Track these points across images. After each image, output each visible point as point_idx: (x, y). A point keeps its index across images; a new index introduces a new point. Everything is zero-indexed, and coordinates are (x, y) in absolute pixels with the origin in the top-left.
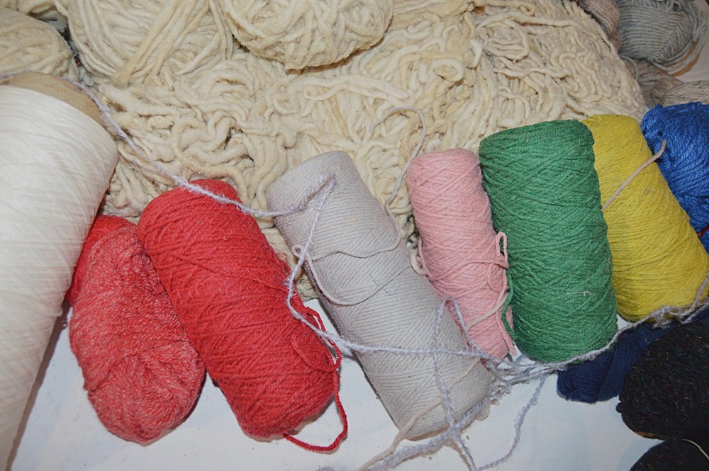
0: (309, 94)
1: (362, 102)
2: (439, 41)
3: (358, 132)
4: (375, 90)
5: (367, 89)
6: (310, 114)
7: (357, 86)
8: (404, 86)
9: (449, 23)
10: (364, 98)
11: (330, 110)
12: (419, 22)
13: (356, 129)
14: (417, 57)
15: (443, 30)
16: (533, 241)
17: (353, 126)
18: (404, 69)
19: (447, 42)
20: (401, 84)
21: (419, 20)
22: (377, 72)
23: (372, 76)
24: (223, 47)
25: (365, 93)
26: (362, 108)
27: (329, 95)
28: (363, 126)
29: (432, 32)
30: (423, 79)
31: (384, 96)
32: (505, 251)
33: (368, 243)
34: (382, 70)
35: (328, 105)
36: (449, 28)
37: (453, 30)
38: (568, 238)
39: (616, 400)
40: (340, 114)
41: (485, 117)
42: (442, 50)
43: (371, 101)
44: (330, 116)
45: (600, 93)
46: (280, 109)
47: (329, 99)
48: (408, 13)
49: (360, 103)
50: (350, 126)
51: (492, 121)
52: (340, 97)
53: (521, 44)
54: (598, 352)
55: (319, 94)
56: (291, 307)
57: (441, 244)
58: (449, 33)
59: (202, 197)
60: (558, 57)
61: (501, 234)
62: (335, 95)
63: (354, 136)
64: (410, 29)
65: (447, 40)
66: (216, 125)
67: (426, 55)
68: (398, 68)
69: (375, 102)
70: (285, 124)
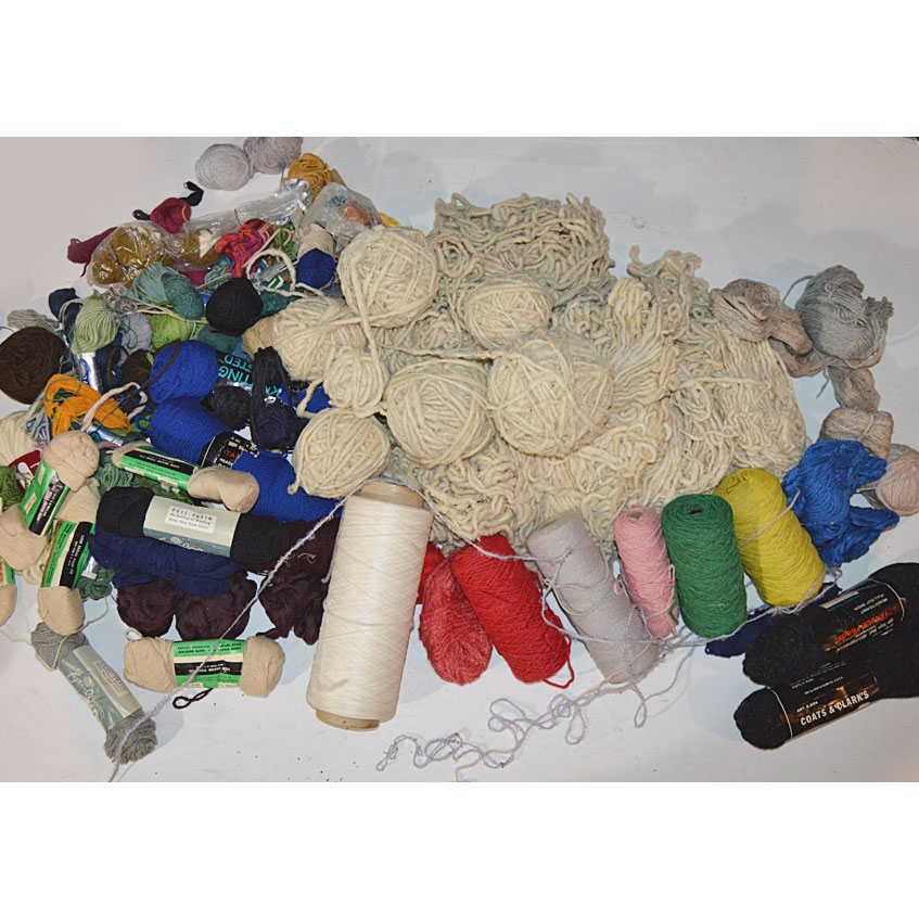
1: (587, 464)
2: (642, 426)
3: (583, 484)
4: (596, 456)
5: (591, 455)
8: (616, 453)
9: (650, 410)
10: (587, 460)
12: (628, 409)
13: (583, 482)
14: (626, 435)
15: (645, 416)
17: (580, 481)
18: (617, 442)
20: (614, 452)
21: (629, 407)
22: (598, 443)
23: (594, 446)
25: (589, 457)
26: (586, 468)
28: (587, 480)
29: (638, 416)
30: (629, 453)
31: (602, 460)
32: (673, 576)
34: (601, 441)
36: (649, 415)
37: (653, 415)
39: (743, 657)
41: (670, 479)
42: (643, 433)
43: (593, 463)
44: (564, 476)
45: (762, 444)
46: (532, 479)
48: (621, 401)
50: (578, 481)
51: (675, 481)
53: (705, 409)
54: (727, 636)
56: (545, 618)
58: (650, 418)
60: (733, 417)
61: (672, 566)
63: (581, 488)
64: (622, 414)
65: (648, 427)
66: (496, 505)
67: (632, 434)
68: (612, 440)
69: (596, 463)
70: (536, 489)
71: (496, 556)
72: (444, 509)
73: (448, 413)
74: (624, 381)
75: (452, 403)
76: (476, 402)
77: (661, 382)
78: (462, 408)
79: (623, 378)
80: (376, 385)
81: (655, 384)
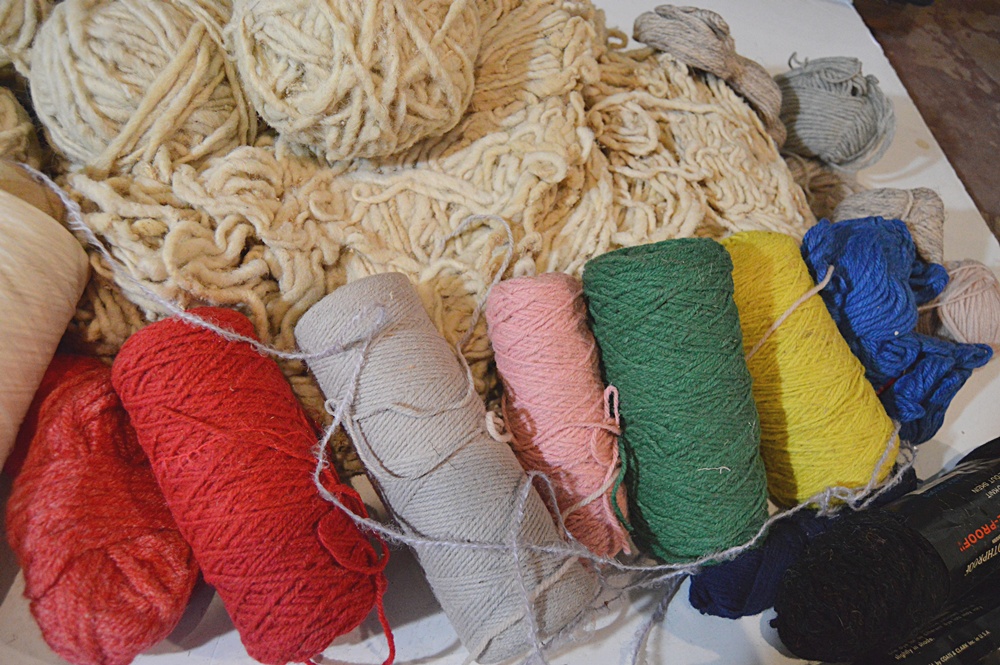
0: (359, 194)
1: (431, 208)
2: (536, 129)
3: (424, 248)
4: (449, 191)
5: (438, 189)
6: (360, 221)
7: (425, 185)
8: (488, 187)
9: (549, 105)
10: (432, 201)
11: (387, 217)
12: (510, 104)
13: (423, 241)
14: (505, 149)
15: (541, 114)
16: (651, 398)
17: (419, 238)
18: (488, 163)
19: (545, 130)
20: (484, 184)
21: (510, 100)
22: (453, 168)
23: (445, 172)
24: (244, 128)
25: (435, 194)
26: (430, 215)
27: (386, 195)
28: (431, 239)
29: (526, 117)
30: (511, 178)
31: (461, 201)
32: (616, 411)
33: (428, 397)
34: (457, 165)
35: (383, 209)
36: (548, 113)
37: (555, 114)
38: (698, 394)
40: (400, 222)
41: (595, 231)
42: (538, 140)
43: (443, 206)
44: (386, 224)
45: (750, 200)
46: (317, 213)
47: (386, 202)
48: (495, 90)
49: (428, 207)
50: (413, 238)
51: (604, 237)
52: (402, 200)
53: (646, 135)
54: (740, 549)
55: (372, 194)
56: (319, 485)
57: (529, 401)
58: (549, 118)
59: (201, 331)
60: (695, 154)
61: (610, 388)
62: (395, 196)
63: (419, 253)
64: (498, 111)
65: (545, 128)
66: (227, 234)
67: (517, 146)
68: (480, 162)
69: (449, 207)
70: (325, 234)
71: (213, 327)
73: (139, 31)
74: (500, 58)
75: (151, 14)
76: (205, 31)
77: (566, 61)
78: (171, 33)
79: (500, 53)
80: (16, 19)
81: (556, 63)
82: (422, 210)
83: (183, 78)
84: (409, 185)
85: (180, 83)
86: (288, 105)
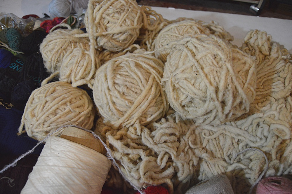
0: (205, 135)
1: (232, 141)
2: (275, 113)
3: (228, 156)
4: (239, 135)
5: (235, 134)
6: (206, 146)
7: (230, 132)
8: (254, 134)
9: (280, 102)
10: (232, 138)
11: (215, 145)
12: (264, 101)
13: (228, 154)
14: (262, 120)
15: (277, 107)
17: (227, 153)
18: (255, 125)
19: (279, 114)
20: (253, 133)
21: (265, 100)
22: (240, 125)
23: (237, 127)
25: (234, 136)
26: (232, 144)
27: (215, 136)
28: (231, 153)
29: (271, 107)
30: (266, 134)
31: (244, 139)
34: (242, 124)
35: (214, 142)
36: (280, 106)
37: (282, 106)
40: (220, 147)
42: (277, 118)
43: (236, 141)
44: (215, 148)
46: (192, 146)
47: (215, 138)
49: (231, 141)
50: (225, 153)
52: (221, 138)
55: (210, 135)
58: (280, 108)
62: (218, 136)
63: (227, 159)
64: (260, 104)
67: (268, 119)
68: (252, 124)
69: (238, 141)
70: (194, 154)
72: (118, 156)
73: (132, 81)
74: (260, 82)
75: (136, 74)
76: (154, 78)
77: (286, 84)
78: (143, 81)
79: (260, 80)
81: (283, 85)
82: (229, 141)
83: (147, 98)
84: (224, 132)
85: (145, 99)
86: (185, 110)
